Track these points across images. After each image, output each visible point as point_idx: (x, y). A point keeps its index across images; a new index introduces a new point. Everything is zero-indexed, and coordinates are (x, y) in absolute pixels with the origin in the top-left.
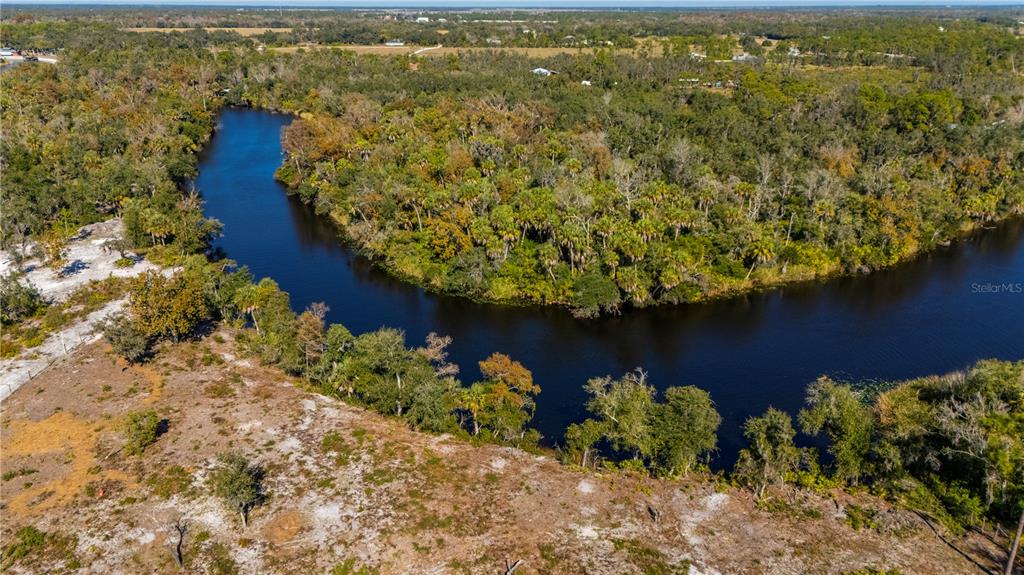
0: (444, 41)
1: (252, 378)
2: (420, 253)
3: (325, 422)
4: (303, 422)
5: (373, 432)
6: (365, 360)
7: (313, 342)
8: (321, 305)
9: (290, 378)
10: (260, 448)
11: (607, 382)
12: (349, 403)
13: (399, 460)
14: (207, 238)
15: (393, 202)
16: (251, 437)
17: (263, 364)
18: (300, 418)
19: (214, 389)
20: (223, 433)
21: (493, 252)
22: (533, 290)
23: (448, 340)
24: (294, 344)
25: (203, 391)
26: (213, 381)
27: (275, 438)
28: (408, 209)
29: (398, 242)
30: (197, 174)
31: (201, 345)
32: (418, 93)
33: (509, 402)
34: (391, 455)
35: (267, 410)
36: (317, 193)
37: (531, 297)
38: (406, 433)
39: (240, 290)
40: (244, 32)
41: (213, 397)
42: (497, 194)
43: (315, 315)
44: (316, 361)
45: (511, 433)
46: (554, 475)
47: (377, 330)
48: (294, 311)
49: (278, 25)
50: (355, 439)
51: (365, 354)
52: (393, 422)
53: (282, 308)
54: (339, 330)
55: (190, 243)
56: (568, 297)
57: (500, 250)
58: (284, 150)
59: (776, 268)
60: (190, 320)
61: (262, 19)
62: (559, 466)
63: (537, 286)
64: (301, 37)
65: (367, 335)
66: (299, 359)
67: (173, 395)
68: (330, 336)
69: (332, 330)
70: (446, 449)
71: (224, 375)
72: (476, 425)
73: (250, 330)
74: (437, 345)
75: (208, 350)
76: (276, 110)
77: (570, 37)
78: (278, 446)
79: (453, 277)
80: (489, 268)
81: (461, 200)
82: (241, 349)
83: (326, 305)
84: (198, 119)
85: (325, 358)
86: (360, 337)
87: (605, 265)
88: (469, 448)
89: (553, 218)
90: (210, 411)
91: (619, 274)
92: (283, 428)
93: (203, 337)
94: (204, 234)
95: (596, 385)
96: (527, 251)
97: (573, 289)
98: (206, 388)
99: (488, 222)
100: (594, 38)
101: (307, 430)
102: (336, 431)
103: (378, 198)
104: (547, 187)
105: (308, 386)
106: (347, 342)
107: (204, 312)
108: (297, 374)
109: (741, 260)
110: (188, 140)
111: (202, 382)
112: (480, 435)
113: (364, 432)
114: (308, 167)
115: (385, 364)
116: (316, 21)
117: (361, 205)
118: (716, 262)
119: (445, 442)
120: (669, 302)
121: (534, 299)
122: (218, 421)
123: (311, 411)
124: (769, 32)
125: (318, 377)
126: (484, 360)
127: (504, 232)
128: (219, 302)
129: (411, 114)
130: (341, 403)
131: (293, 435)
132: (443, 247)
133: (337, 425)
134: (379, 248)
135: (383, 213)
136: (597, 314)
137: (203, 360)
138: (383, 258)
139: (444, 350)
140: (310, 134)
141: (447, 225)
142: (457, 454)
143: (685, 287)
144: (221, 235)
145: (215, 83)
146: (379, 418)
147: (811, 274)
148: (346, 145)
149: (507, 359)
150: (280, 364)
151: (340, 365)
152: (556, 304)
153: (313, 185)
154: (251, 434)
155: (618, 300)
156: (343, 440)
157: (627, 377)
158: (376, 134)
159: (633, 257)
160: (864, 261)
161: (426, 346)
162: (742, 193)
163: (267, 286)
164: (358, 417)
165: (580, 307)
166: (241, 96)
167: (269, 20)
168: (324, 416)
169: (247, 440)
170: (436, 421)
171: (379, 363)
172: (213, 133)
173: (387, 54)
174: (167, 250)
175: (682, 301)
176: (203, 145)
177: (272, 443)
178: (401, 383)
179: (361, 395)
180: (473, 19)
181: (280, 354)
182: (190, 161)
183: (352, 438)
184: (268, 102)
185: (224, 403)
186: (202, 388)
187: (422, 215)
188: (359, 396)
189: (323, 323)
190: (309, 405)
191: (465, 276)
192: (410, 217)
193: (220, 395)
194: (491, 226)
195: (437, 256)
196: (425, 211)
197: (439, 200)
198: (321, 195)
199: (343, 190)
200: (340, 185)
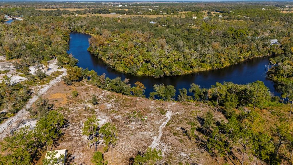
0: (127, 13)
1: (92, 88)
2: (122, 66)
3: (107, 94)
5: (115, 95)
6: (113, 83)
7: (103, 81)
9: (99, 88)
11: (157, 85)
15: (116, 55)
17: (93, 85)
18: (102, 93)
21: (138, 65)
22: (146, 73)
23: (129, 79)
24: (99, 81)
25: (83, 90)
26: (84, 88)
28: (120, 57)
29: (118, 64)
30: (69, 49)
31: (80, 83)
32: (120, 29)
33: (140, 90)
34: (119, 98)
35: (96, 92)
38: (121, 95)
39: (87, 72)
40: (71, 10)
42: (139, 53)
43: (103, 75)
44: (104, 84)
45: (140, 95)
46: (147, 101)
48: (99, 75)
49: (80, 8)
52: (119, 94)
53: (96, 75)
54: (108, 78)
55: (73, 64)
56: (153, 74)
58: (90, 44)
59: (197, 68)
61: (75, 6)
64: (87, 12)
66: (100, 84)
67: (77, 90)
68: (106, 79)
70: (128, 97)
71: (86, 87)
73: (89, 80)
74: (127, 80)
75: (82, 83)
76: (84, 33)
77: (161, 11)
79: (129, 71)
80: (137, 69)
81: (131, 55)
82: (88, 83)
84: (66, 36)
85: (106, 84)
86: (112, 79)
87: (161, 68)
88: (133, 97)
89: (151, 58)
90: (85, 92)
92: (99, 95)
93: (80, 81)
95: (155, 86)
96: (145, 65)
97: (154, 72)
100: (168, 12)
101: (104, 95)
102: (109, 95)
103: (113, 54)
104: (150, 52)
106: (110, 80)
109: (190, 67)
110: (65, 41)
111: (82, 88)
112: (135, 95)
114: (96, 48)
115: (117, 83)
116: (90, 6)
117: (109, 56)
118: (184, 67)
120: (174, 75)
121: (146, 75)
122: (87, 94)
125: (104, 87)
126: (135, 83)
127: (140, 61)
129: (119, 34)
130: (109, 91)
132: (127, 64)
134: (114, 65)
135: (114, 58)
136: (159, 77)
137: (81, 85)
138: (114, 67)
140: (96, 40)
141: (128, 60)
142: (130, 98)
143: (177, 72)
145: (68, 26)
146: (116, 93)
147: (205, 69)
148: (105, 43)
149: (139, 82)
150: (96, 85)
151: (109, 85)
152: (151, 76)
153: (97, 52)
155: (163, 74)
157: (160, 84)
158: (111, 40)
159: (166, 66)
160: (217, 67)
161: (125, 80)
162: (193, 53)
163: (92, 71)
164: (113, 93)
165: (156, 76)
166: (75, 29)
167: (77, 6)
172: (70, 39)
173: (111, 17)
174: (68, 66)
175: (177, 75)
176: (68, 42)
178: (120, 86)
180: (135, 6)
181: (96, 83)
182: (68, 46)
183: (112, 96)
184: (82, 31)
188: (113, 90)
189: (105, 77)
190: (103, 91)
191: (132, 70)
192: (120, 59)
193: (86, 90)
194: (138, 60)
195: (126, 66)
196: (123, 57)
197: (126, 55)
198: (99, 54)
199: (105, 53)
200: (104, 52)
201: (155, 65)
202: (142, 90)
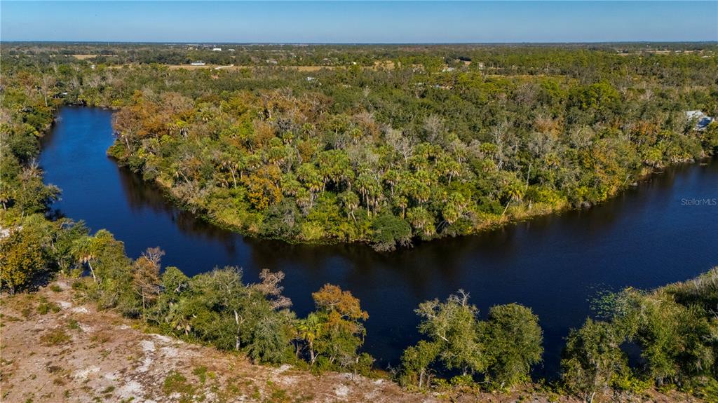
0: (235, 62)
1: (89, 323)
2: (237, 206)
3: (166, 362)
4: (143, 364)
5: (214, 368)
6: (202, 299)
7: (149, 285)
8: (157, 250)
9: (127, 320)
10: (98, 396)
11: (435, 305)
12: (187, 341)
13: (244, 396)
14: (46, 201)
15: (212, 166)
16: (89, 385)
17: (100, 309)
18: (140, 359)
19: (50, 337)
20: (59, 382)
21: (303, 201)
22: (338, 230)
23: (281, 275)
24: (130, 288)
25: (39, 340)
26: (49, 329)
27: (114, 384)
28: (225, 170)
29: (218, 197)
30: (38, 152)
31: (38, 295)
32: (222, 91)
33: (344, 329)
34: (235, 391)
35: (105, 354)
36: (144, 163)
37: (337, 236)
38: (246, 367)
39: (76, 241)
40: (80, 57)
41: (49, 346)
42: (299, 156)
43: (151, 260)
44: (153, 303)
45: (348, 358)
46: (397, 398)
47: (211, 270)
48: (129, 257)
49: (107, 53)
50: (197, 378)
51: (202, 293)
52: (233, 357)
53: (118, 255)
54: (174, 272)
55: (30, 205)
56: (368, 235)
57: (308, 199)
58: (115, 131)
59: (523, 205)
60: (26, 272)
61: (93, 49)
62: (398, 388)
63: (341, 227)
64: (125, 60)
65: (200, 276)
66: (136, 302)
67: (6, 346)
68: (165, 278)
69: (167, 273)
70: (288, 381)
71: (60, 322)
72: (312, 353)
73: (87, 279)
74: (271, 281)
75: (44, 300)
76: (108, 107)
77: (326, 59)
78: (118, 392)
79: (268, 224)
80: (300, 215)
81: (270, 161)
82: (78, 297)
83: (161, 250)
84: (41, 112)
85: (162, 300)
86: (194, 277)
87: (395, 207)
88: (310, 377)
89: (348, 173)
90: (45, 360)
91: (409, 214)
92: (123, 372)
93: (40, 287)
94: (42, 197)
95: (427, 308)
96: (329, 200)
97: (371, 228)
98: (42, 337)
99: (295, 177)
100: (343, 60)
101: (147, 372)
102: (177, 371)
103: (198, 163)
104: (339, 149)
105: (145, 327)
106: (183, 283)
107: (40, 264)
108: (134, 316)
109: (498, 200)
110: (32, 128)
111: (38, 331)
112: (318, 364)
113: (205, 369)
114: (136, 143)
115: (224, 301)
116: (137, 50)
117: (184, 169)
118: (479, 203)
119: (285, 374)
120: (449, 236)
121: (339, 238)
122: (54, 370)
123: (150, 352)
124: (461, 56)
125: (156, 318)
126: (317, 290)
127: (311, 184)
128: (56, 254)
129: (217, 105)
130: (179, 342)
131: (133, 379)
132: (258, 199)
133: (177, 365)
134: (202, 203)
135: (203, 175)
136: (394, 248)
137: (39, 309)
138: (205, 211)
139: (279, 284)
140: (137, 118)
141: (262, 180)
142: (299, 384)
143: (460, 223)
144: (60, 199)
145: (55, 88)
146: (219, 354)
147: (549, 209)
148: (168, 124)
150: (117, 308)
151: (177, 305)
152: (358, 242)
153: (141, 157)
154: (89, 380)
155: (410, 235)
156: (185, 380)
157: (450, 299)
158: (192, 117)
159: (420, 200)
160: (585, 198)
161: (261, 281)
162: (486, 151)
163: (103, 236)
164: (197, 354)
165: (380, 242)
166: (77, 98)
167: (100, 50)
168: (164, 356)
169: (85, 388)
170: (278, 354)
171: (217, 301)
172: (53, 124)
173: (193, 69)
174: (8, 213)
175: (459, 233)
176: (45, 132)
177: (111, 389)
178: (239, 319)
179: (199, 334)
180: (254, 49)
181: (116, 298)
182: (32, 141)
183: (193, 377)
184: (100, 101)
185: (60, 350)
186: (38, 337)
187: (236, 176)
188: (197, 334)
189: (159, 266)
190: (148, 346)
191: (279, 222)
192: (227, 178)
193: (56, 343)
194: (298, 179)
195: (253, 206)
196: (238, 171)
197: (251, 162)
198: (147, 165)
199: (167, 159)
200: (164, 156)
201: (370, 198)
202: (357, 328)
